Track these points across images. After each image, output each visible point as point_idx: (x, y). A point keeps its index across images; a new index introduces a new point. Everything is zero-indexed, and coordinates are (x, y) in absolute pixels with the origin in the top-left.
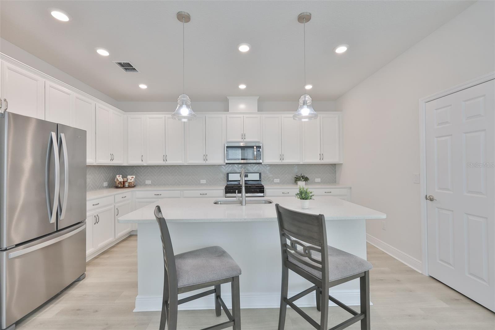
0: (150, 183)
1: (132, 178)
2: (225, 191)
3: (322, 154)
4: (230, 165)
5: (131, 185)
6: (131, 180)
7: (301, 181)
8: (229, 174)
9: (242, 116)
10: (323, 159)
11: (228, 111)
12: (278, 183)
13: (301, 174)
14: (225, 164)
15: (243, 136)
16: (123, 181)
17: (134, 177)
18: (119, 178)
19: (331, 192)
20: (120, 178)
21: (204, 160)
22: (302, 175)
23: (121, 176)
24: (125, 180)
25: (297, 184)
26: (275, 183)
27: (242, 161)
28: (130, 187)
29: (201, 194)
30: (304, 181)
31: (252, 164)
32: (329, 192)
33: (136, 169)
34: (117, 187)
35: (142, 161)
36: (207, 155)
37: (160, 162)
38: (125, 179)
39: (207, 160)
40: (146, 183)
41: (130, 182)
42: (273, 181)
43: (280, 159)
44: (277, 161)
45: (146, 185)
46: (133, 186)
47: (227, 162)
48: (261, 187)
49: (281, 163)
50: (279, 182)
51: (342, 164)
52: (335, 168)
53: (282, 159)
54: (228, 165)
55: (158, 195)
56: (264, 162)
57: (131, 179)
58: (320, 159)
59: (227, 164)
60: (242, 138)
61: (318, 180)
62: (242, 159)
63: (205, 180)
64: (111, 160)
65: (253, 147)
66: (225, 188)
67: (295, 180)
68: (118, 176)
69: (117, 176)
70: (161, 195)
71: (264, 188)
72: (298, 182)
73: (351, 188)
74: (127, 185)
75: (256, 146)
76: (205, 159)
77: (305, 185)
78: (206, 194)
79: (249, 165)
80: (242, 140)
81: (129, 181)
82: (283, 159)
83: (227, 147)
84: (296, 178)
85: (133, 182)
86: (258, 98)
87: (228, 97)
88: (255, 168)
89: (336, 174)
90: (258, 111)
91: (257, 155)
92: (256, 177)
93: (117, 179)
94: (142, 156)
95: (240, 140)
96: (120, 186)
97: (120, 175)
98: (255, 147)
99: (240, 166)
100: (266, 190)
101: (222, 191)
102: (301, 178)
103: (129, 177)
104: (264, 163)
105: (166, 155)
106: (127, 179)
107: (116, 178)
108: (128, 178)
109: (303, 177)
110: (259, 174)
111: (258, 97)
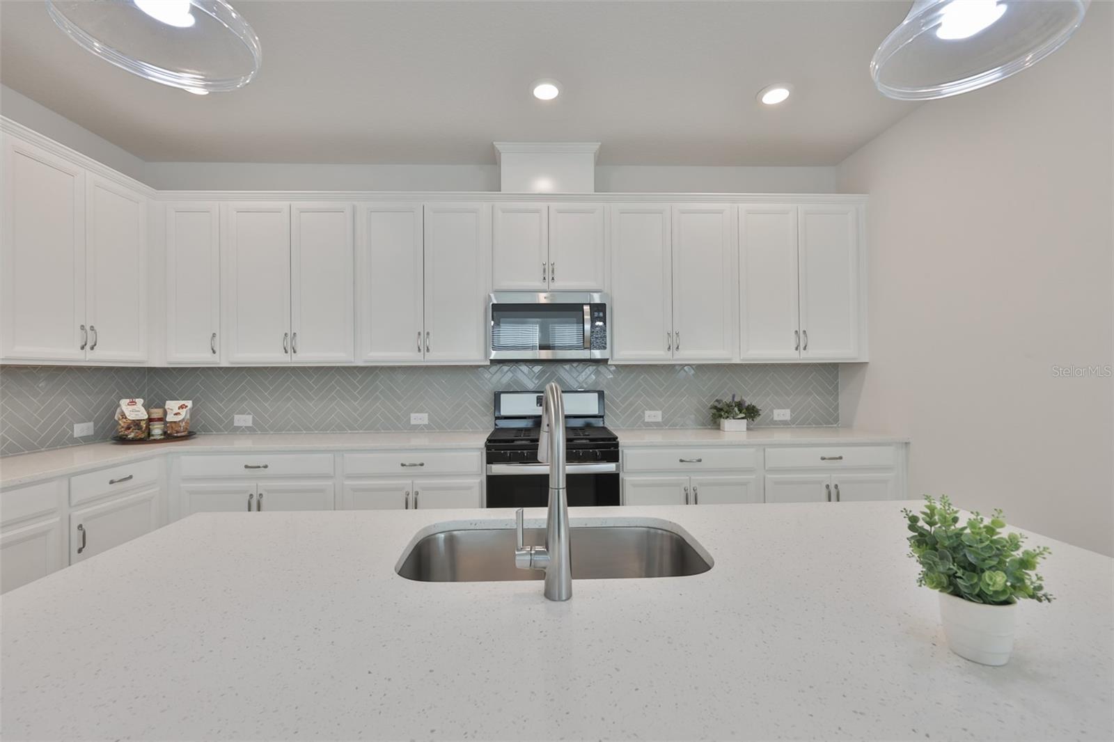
0: (250, 424)
1: (182, 407)
2: (487, 454)
3: (804, 332)
4: (506, 368)
5: (177, 432)
6: (176, 414)
7: (734, 418)
8: (502, 395)
9: (542, 205)
10: (805, 349)
11: (500, 191)
12: (657, 424)
13: (734, 396)
14: (489, 364)
15: (548, 272)
16: (146, 417)
17: (189, 404)
18: (131, 408)
19: (841, 458)
20: (134, 410)
21: (419, 350)
22: (737, 399)
23: (140, 401)
24: (155, 416)
25: (719, 429)
26: (649, 425)
27: (545, 355)
28: (168, 437)
29: (403, 465)
30: (743, 418)
31: (575, 365)
32: (837, 459)
33: (203, 378)
34: (122, 440)
35: (214, 352)
36: (428, 334)
37: (273, 356)
38: (157, 413)
39: (428, 350)
40: (235, 425)
41: (175, 422)
42: (641, 417)
43: (669, 348)
44: (656, 354)
45: (235, 430)
46: (183, 434)
47: (494, 355)
48: (609, 439)
49: (670, 360)
50: (659, 419)
51: (867, 363)
52: (836, 377)
53: (673, 347)
54: (498, 366)
55: (259, 467)
56: (616, 357)
57: (177, 411)
58: (797, 349)
59: (494, 362)
60: (544, 279)
61: (782, 414)
62: (542, 348)
63: (427, 414)
64: (83, 348)
65: (579, 307)
66: (486, 445)
67: (714, 414)
68: (128, 401)
69: (124, 403)
70: (266, 467)
71: (617, 445)
72: (722, 420)
73: (907, 444)
74: (157, 430)
75: (590, 304)
76: (422, 348)
77: (748, 429)
78: (422, 465)
79: (567, 367)
80: (544, 286)
81: (170, 418)
82: (678, 348)
83: (497, 308)
84: (715, 408)
85: (183, 419)
86: (598, 147)
87: (498, 145)
88: (587, 376)
89: (837, 394)
90: (595, 191)
91: (592, 332)
92: (587, 405)
93: (123, 412)
94: (214, 335)
95: (538, 284)
96: (131, 436)
97: (137, 400)
98: (587, 308)
99: (537, 369)
100: (625, 451)
101: (479, 453)
102: (736, 409)
103: (172, 406)
104: (616, 360)
105: (295, 334)
106: (165, 413)
107: (118, 410)
108: (166, 407)
109: (740, 405)
110: (596, 394)
111: (596, 146)
